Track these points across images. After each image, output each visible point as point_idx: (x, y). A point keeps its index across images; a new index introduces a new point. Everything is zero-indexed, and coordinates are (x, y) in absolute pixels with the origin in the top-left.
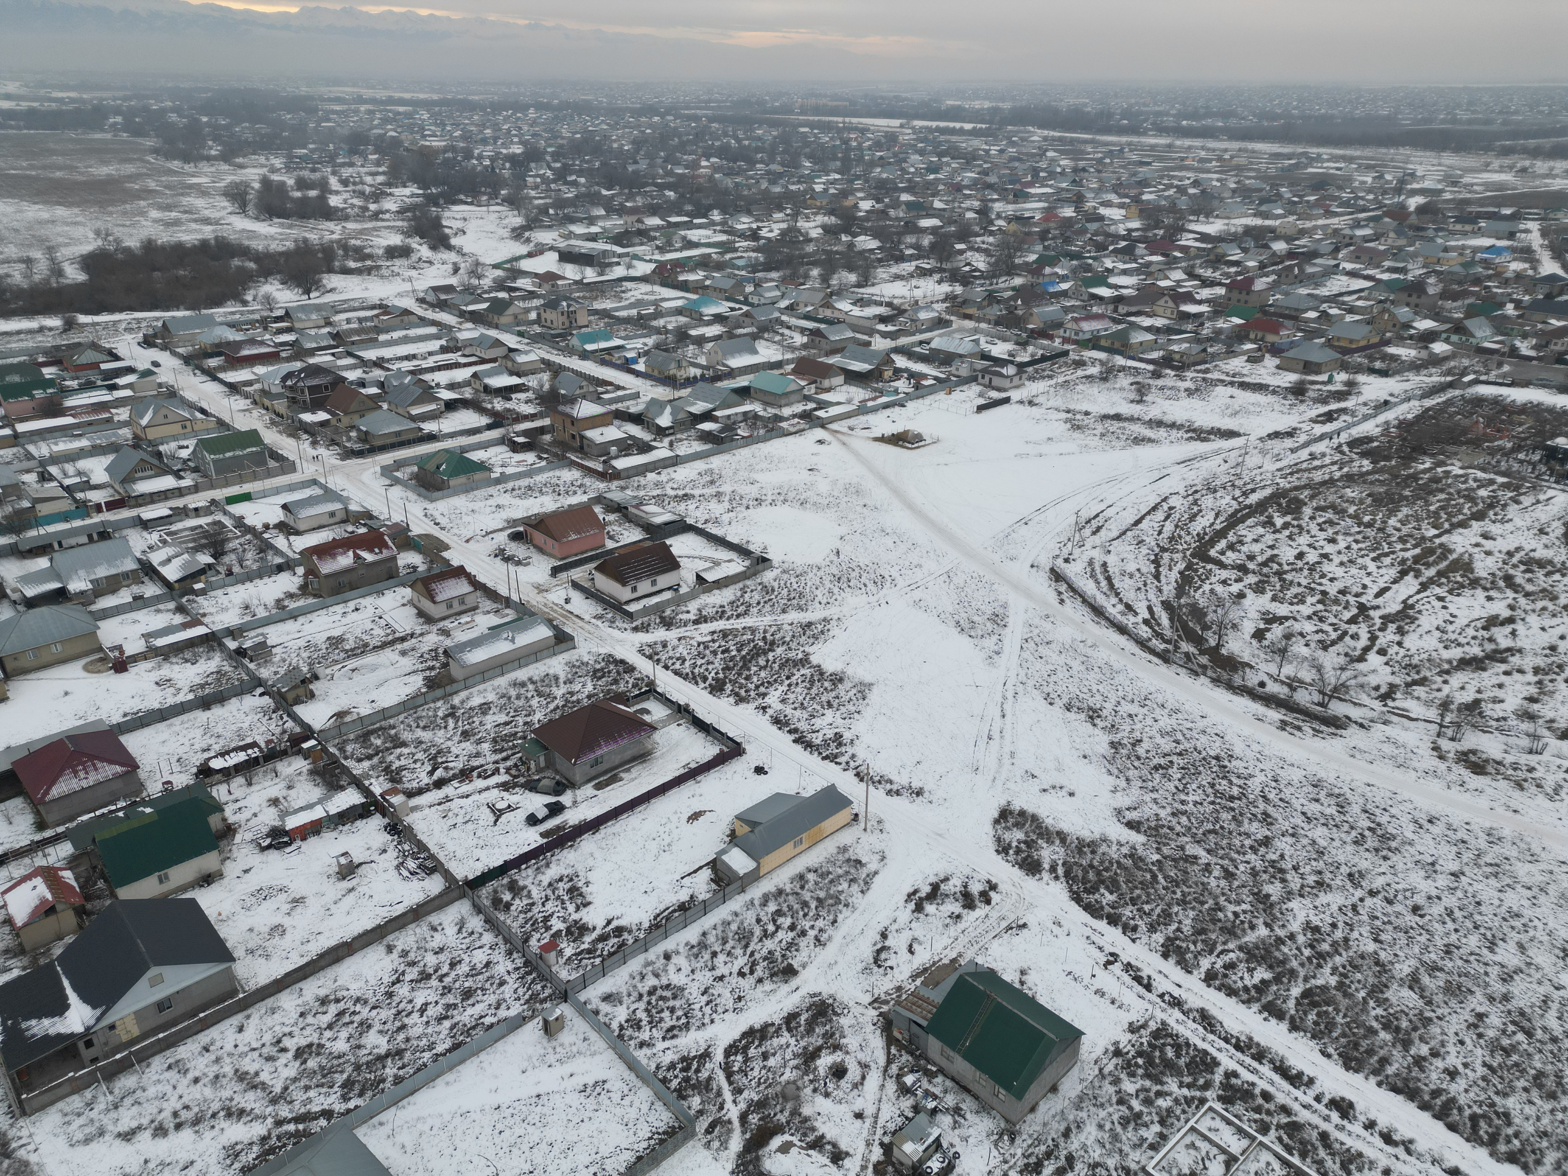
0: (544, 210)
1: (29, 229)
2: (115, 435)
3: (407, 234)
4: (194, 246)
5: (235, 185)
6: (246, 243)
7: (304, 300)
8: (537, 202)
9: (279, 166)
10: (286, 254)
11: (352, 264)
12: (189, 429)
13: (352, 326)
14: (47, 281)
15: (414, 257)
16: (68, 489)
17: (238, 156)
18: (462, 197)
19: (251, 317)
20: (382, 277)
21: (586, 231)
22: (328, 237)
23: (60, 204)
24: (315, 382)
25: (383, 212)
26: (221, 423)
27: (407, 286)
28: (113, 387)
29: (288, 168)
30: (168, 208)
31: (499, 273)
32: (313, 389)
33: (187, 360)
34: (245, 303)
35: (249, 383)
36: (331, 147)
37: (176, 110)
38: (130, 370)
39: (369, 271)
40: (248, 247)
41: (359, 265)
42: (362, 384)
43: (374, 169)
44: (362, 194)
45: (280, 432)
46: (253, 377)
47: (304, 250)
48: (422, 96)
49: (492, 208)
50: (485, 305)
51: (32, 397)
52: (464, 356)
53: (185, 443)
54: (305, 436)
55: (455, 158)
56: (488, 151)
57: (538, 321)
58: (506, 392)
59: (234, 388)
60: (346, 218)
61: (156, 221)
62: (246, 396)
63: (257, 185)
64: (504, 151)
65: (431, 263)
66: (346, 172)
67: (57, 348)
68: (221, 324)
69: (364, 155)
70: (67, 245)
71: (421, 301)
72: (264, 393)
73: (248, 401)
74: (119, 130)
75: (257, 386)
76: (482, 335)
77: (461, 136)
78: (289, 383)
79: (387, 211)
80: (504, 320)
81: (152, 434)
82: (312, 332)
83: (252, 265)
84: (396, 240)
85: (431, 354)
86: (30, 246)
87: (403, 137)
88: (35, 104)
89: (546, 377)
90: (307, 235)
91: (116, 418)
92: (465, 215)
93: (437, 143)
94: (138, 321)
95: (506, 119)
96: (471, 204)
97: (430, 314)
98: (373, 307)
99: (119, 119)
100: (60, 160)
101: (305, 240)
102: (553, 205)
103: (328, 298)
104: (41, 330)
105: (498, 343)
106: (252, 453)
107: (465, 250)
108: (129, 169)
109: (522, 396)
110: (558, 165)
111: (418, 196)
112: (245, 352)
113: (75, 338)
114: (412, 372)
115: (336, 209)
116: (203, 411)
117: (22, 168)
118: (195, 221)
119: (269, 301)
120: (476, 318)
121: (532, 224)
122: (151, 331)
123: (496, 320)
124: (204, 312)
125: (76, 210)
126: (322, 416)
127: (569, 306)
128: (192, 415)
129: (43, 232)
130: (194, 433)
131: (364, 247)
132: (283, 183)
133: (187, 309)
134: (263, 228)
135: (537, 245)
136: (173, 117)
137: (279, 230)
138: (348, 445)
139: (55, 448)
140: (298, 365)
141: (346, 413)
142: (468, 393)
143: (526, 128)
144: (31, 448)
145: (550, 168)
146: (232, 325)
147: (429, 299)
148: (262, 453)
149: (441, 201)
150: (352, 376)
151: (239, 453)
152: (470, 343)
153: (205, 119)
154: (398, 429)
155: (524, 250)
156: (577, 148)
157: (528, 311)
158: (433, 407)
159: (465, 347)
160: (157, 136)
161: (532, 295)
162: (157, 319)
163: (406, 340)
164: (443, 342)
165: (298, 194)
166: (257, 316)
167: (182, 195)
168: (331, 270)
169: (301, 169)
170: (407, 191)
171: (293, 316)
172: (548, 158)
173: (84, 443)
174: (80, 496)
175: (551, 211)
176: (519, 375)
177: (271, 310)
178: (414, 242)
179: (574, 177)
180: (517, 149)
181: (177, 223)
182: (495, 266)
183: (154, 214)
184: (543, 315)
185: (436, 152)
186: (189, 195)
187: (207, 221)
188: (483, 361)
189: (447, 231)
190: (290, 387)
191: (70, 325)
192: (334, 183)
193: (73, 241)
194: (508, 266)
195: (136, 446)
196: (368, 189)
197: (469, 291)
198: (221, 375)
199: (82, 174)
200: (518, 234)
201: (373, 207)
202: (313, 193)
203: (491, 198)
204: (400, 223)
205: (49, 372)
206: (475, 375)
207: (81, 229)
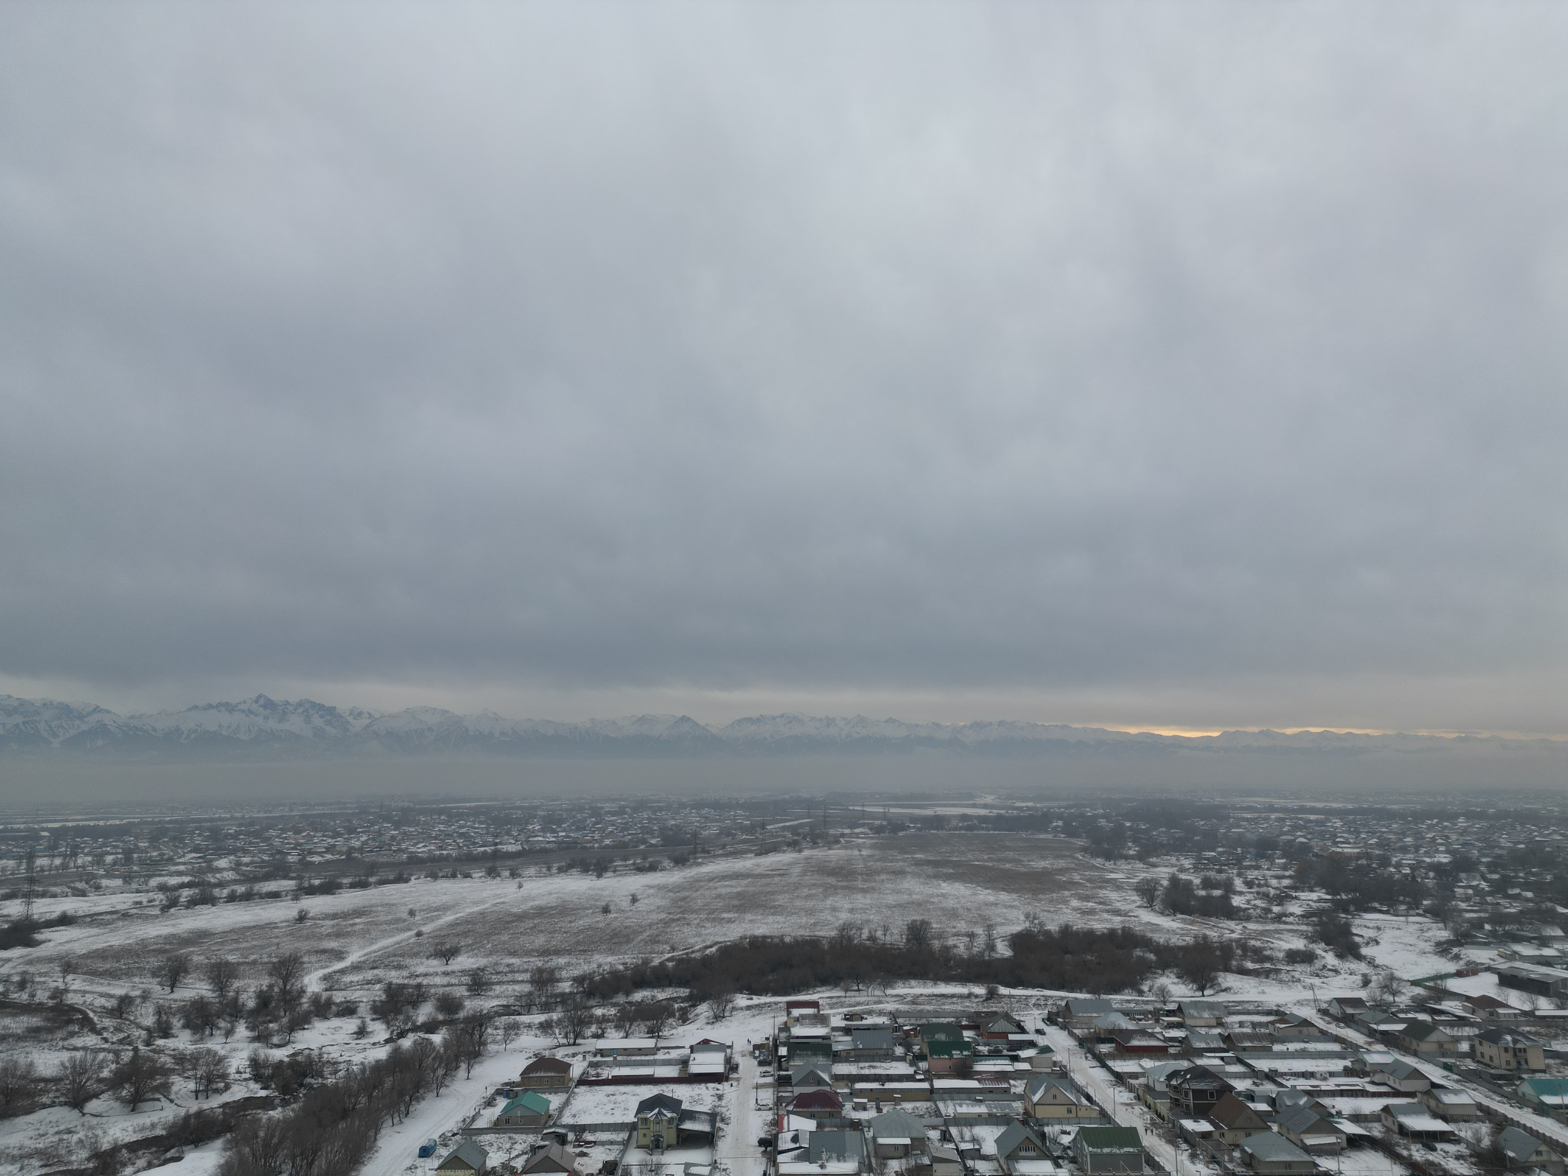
0: (1478, 925)
1: (979, 909)
2: (1009, 1106)
3: (1312, 939)
4: (1103, 934)
5: (1146, 881)
6: (1149, 935)
7: (1198, 997)
8: (1468, 915)
9: (1188, 866)
10: (1185, 949)
11: (1250, 965)
12: (1073, 1115)
13: (1245, 1030)
14: (982, 953)
15: (1318, 964)
16: (961, 1153)
17: (1152, 857)
18: (1376, 905)
19: (1146, 1007)
20: (1281, 981)
21: (1537, 953)
22: (1228, 935)
23: (1004, 890)
24: (1201, 1086)
25: (1286, 915)
26: (1103, 1114)
27: (1308, 995)
28: (1015, 1059)
29: (1196, 868)
30: (1087, 898)
31: (1418, 991)
32: (1198, 1093)
33: (1082, 1042)
34: (1141, 993)
35: (1135, 1076)
36: (1239, 850)
37: (1104, 816)
38: (1032, 1044)
39: (1267, 974)
40: (1150, 939)
41: (1257, 966)
42: (1251, 1096)
43: (1280, 873)
44: (1266, 896)
45: (1159, 1136)
46: (1139, 1070)
47: (1203, 946)
48: (1335, 805)
49: (1411, 919)
50: (1401, 1027)
51: (951, 1055)
52: (1373, 1083)
53: (1068, 1128)
54: (1184, 1146)
55: (1369, 865)
56: (1409, 859)
57: (1471, 1054)
58: (1429, 1139)
59: (1120, 1079)
60: (1248, 919)
61: (1075, 909)
62: (1131, 1089)
63: (1165, 883)
64: (1428, 860)
65: (1336, 972)
66: (1252, 875)
67: (978, 1014)
68: (1117, 1011)
69: (1271, 859)
70: (1002, 924)
71: (1324, 1012)
72: (1149, 1089)
73: (1132, 1095)
74: (1059, 832)
75: (1142, 1080)
76: (1396, 1060)
77: (1377, 844)
78: (1174, 1082)
79: (1292, 914)
80: (1424, 1047)
81: (1041, 1113)
82: (1203, 1031)
83: (1152, 957)
84: (1299, 944)
85: (1332, 1074)
86: (976, 923)
87: (1313, 843)
88: (1002, 812)
89: (1484, 1129)
90: (1208, 932)
91: (1013, 1090)
92: (1379, 924)
93: (1348, 850)
94: (1046, 998)
95: (1430, 828)
96: (1386, 912)
97: (1333, 1029)
98: (1269, 1013)
99: (1060, 823)
100: (1010, 854)
101: (1205, 937)
102: (1489, 921)
103: (1222, 998)
104: (970, 996)
105: (1417, 1074)
106: (1129, 1154)
107: (1378, 961)
108: (1061, 863)
109: (1451, 1148)
110: (1496, 876)
111: (1326, 901)
112: (1135, 1043)
113: (994, 1007)
114: (1308, 1093)
115: (1239, 909)
116: (1089, 1098)
117: (984, 860)
118: (1108, 911)
119: (1163, 993)
120: (1388, 1039)
121: (1463, 938)
122: (1055, 1010)
123: (1414, 1046)
124: (1103, 997)
125: (1015, 896)
126: (1204, 1126)
127: (1515, 1041)
128: (1079, 1100)
129: (987, 912)
130: (1078, 1120)
131: (1264, 949)
132: (1190, 882)
133: (1089, 993)
134: (1166, 922)
135: (1469, 963)
136: (1103, 822)
137: (1181, 926)
138: (1230, 1166)
139: (960, 1110)
140: (1185, 1064)
141: (1231, 1129)
142: (1376, 1131)
143: (1454, 837)
144: (941, 1105)
145: (1485, 879)
146: (1126, 1013)
147: (1332, 1011)
148: (1137, 1156)
149: (1352, 908)
150: (1241, 1085)
151: (1116, 1150)
152: (1381, 1068)
153: (1128, 824)
154: (1288, 1158)
155: (1451, 967)
156: (1521, 859)
157: (1457, 1040)
158: (1331, 1139)
159: (1375, 1072)
160: (1087, 837)
161: (1462, 1021)
162: (1062, 998)
163: (1303, 1054)
164: (1348, 1063)
165: (1203, 893)
166: (1150, 1008)
167: (1100, 888)
168: (1227, 969)
169: (1208, 870)
170: (1314, 896)
171: (1186, 1011)
172: (1483, 869)
173: (982, 1109)
174: (970, 1163)
175: (1487, 927)
176: (1446, 1119)
177: (1165, 1003)
178: (1319, 949)
179: (1517, 891)
180: (1444, 859)
181: (1092, 912)
182: (1415, 983)
183: (1075, 903)
184: (1479, 1049)
185: (1349, 858)
186: (1105, 888)
187: (1117, 912)
188: (1397, 1094)
189: (1357, 939)
190: (1175, 1087)
191: (992, 995)
192: (1238, 884)
193: (1008, 922)
194: (1431, 984)
195: (1025, 1123)
196: (1272, 892)
197: (1382, 1008)
198: (1110, 1063)
199: (1024, 866)
200: (1443, 949)
201: (1276, 909)
202: (1217, 893)
203: (1410, 908)
204: (1304, 928)
205: (968, 1035)
206: (1386, 1109)
207: (1015, 911)
